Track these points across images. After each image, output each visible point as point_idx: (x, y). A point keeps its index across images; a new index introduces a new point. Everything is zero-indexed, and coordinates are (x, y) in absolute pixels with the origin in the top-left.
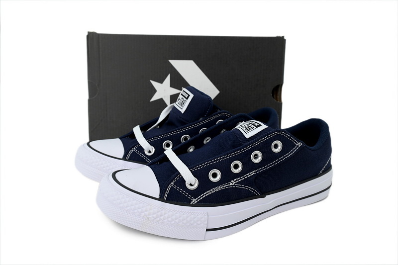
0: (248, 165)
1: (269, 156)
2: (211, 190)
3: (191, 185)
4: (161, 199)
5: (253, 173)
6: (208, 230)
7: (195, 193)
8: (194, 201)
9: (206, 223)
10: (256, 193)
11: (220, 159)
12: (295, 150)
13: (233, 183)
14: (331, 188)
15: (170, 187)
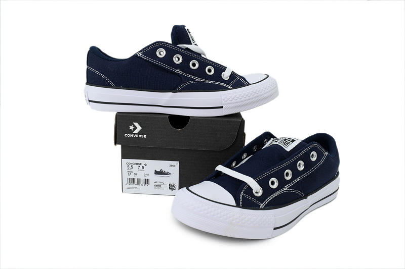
0: (296, 173)
1: (309, 164)
2: (272, 196)
3: (257, 193)
4: (238, 206)
5: (298, 179)
6: (275, 229)
7: (261, 199)
8: (262, 206)
9: (274, 222)
10: (302, 195)
11: (276, 169)
12: (324, 158)
13: (286, 188)
14: (339, 190)
15: (241, 196)
